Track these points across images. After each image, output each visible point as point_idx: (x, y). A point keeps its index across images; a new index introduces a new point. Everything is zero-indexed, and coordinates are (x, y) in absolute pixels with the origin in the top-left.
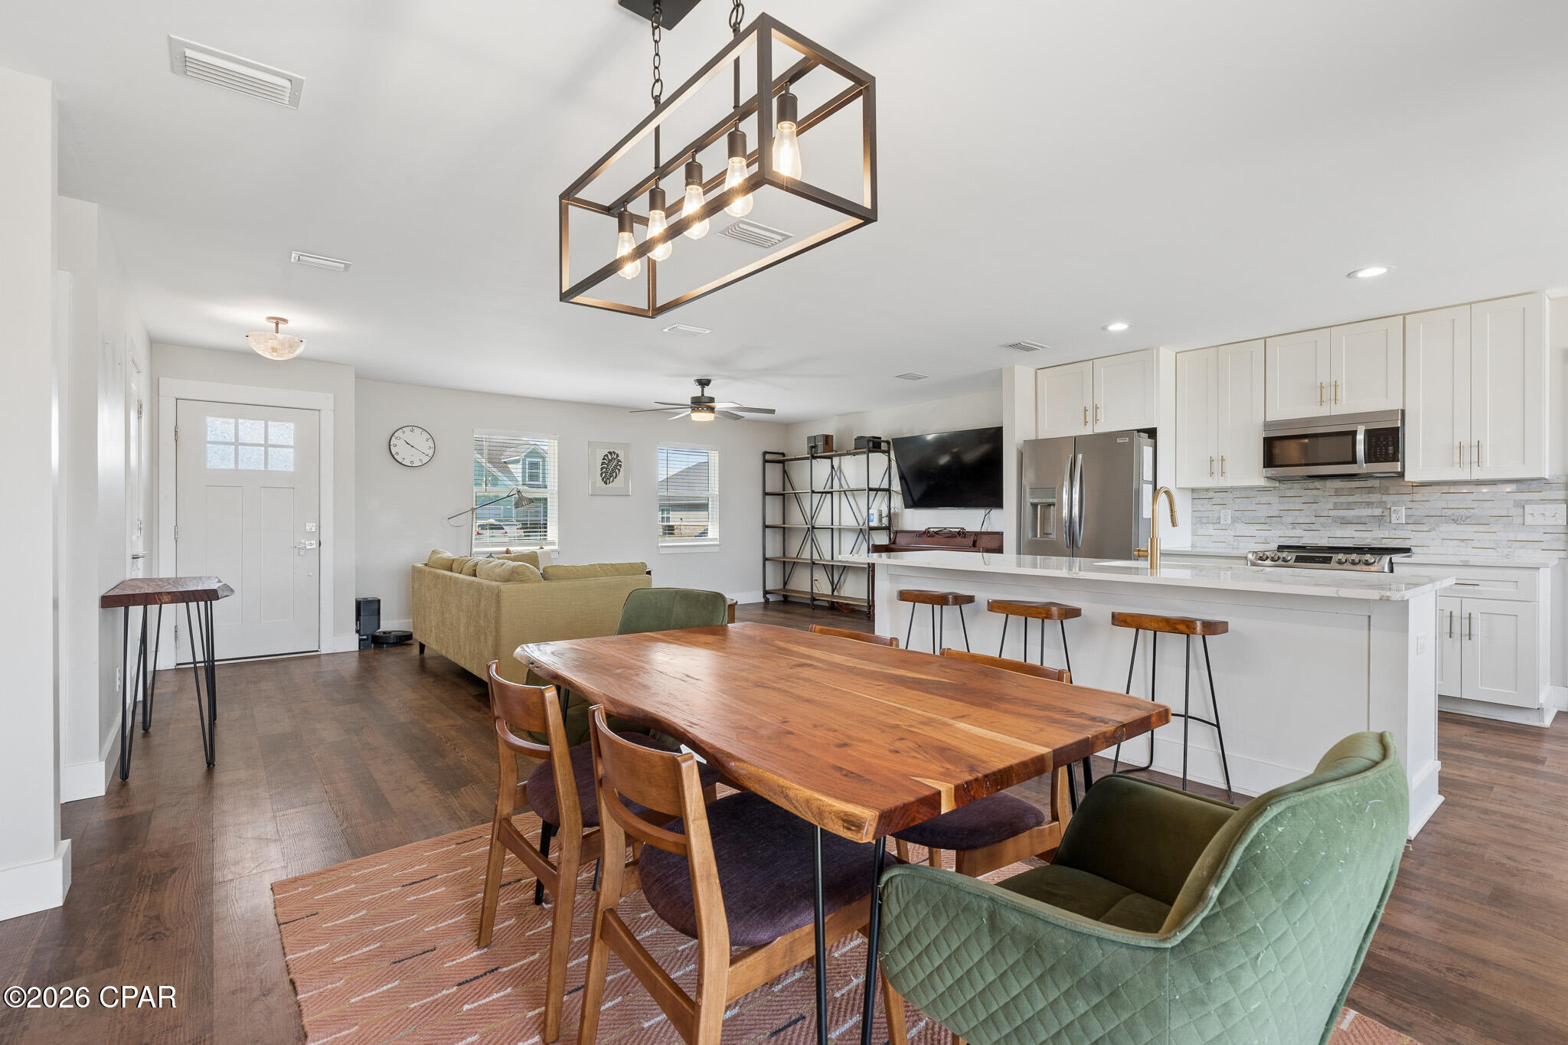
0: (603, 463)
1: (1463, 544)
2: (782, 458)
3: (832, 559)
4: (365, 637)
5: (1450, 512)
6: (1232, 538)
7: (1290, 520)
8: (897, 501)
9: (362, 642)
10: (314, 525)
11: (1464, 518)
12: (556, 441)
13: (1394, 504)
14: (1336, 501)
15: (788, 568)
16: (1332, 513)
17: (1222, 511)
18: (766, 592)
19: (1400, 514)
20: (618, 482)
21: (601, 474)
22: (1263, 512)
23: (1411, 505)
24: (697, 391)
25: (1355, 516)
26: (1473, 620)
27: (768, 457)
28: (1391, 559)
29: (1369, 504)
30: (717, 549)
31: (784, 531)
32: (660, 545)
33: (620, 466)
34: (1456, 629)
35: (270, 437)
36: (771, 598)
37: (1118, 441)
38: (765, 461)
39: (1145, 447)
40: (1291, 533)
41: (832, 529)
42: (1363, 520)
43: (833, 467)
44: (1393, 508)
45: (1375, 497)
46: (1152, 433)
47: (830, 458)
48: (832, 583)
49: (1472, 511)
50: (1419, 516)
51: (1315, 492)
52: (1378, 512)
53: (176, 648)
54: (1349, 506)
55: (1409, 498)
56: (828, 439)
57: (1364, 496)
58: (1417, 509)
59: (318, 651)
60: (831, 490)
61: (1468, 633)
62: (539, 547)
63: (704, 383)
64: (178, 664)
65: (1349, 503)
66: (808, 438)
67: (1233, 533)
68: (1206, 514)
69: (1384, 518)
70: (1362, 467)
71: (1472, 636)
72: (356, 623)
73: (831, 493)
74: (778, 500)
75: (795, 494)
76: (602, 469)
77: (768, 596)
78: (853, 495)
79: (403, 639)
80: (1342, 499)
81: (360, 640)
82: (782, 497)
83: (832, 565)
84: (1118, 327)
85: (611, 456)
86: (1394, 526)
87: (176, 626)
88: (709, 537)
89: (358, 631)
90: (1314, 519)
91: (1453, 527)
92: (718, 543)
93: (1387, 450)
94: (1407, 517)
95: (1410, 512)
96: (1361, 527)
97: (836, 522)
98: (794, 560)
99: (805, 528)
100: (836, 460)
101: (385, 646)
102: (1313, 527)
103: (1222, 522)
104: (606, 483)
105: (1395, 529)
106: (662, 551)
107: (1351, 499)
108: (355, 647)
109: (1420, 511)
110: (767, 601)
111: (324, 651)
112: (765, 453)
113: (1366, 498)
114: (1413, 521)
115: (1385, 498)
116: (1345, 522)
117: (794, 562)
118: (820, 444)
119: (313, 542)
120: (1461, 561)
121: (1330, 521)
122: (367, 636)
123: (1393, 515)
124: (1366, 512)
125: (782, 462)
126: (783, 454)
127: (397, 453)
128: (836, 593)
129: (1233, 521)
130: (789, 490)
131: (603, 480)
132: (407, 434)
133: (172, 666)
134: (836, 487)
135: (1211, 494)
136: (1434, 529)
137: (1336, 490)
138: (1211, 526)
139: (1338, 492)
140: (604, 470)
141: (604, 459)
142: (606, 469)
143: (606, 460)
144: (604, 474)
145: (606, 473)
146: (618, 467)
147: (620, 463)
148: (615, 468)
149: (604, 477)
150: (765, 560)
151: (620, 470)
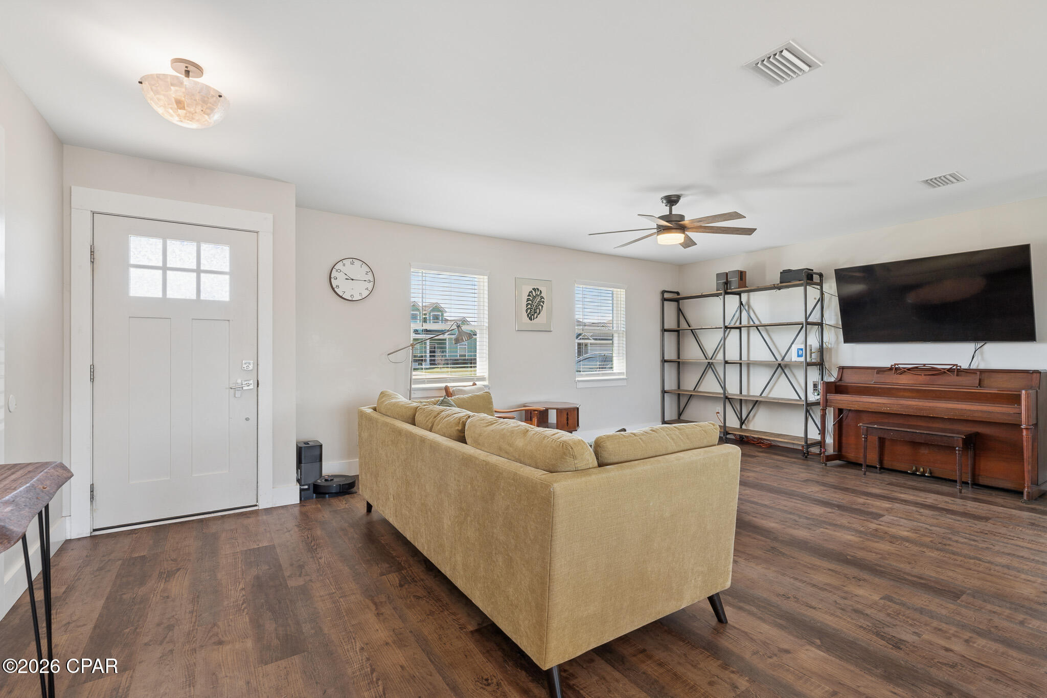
0: (528, 300)
2: (676, 296)
3: (741, 393)
4: (306, 487)
8: (833, 337)
9: (303, 493)
10: (252, 362)
12: (486, 277)
15: (683, 401)
20: (541, 319)
21: (527, 311)
24: (665, 211)
27: (666, 296)
30: (624, 383)
31: (679, 364)
32: (577, 379)
33: (543, 302)
35: (203, 261)
38: (664, 300)
41: (741, 364)
43: (741, 303)
47: (739, 294)
48: (740, 419)
53: (92, 510)
56: (742, 275)
59: (256, 505)
60: (740, 326)
62: (471, 383)
63: (672, 201)
64: (95, 530)
66: (717, 274)
72: (297, 470)
73: (740, 328)
74: (675, 334)
75: (691, 330)
76: (527, 305)
78: (767, 331)
79: (347, 488)
81: (301, 490)
82: (676, 333)
83: (741, 400)
85: (535, 292)
87: (92, 486)
88: (614, 371)
89: (299, 481)
92: (625, 377)
97: (744, 358)
98: (690, 393)
99: (706, 363)
100: (744, 297)
101: (327, 495)
104: (531, 319)
106: (580, 385)
108: (296, 500)
111: (262, 505)
112: (663, 292)
117: (691, 395)
118: (734, 280)
119: (251, 382)
122: (309, 485)
125: (677, 300)
126: (678, 293)
127: (338, 286)
128: (744, 427)
130: (684, 325)
131: (528, 316)
132: (348, 268)
133: (86, 533)
134: (745, 322)
140: (529, 306)
141: (529, 296)
142: (531, 305)
143: (531, 296)
144: (529, 310)
145: (530, 309)
146: (542, 303)
147: (542, 300)
148: (539, 304)
149: (529, 313)
150: (664, 392)
151: (542, 307)
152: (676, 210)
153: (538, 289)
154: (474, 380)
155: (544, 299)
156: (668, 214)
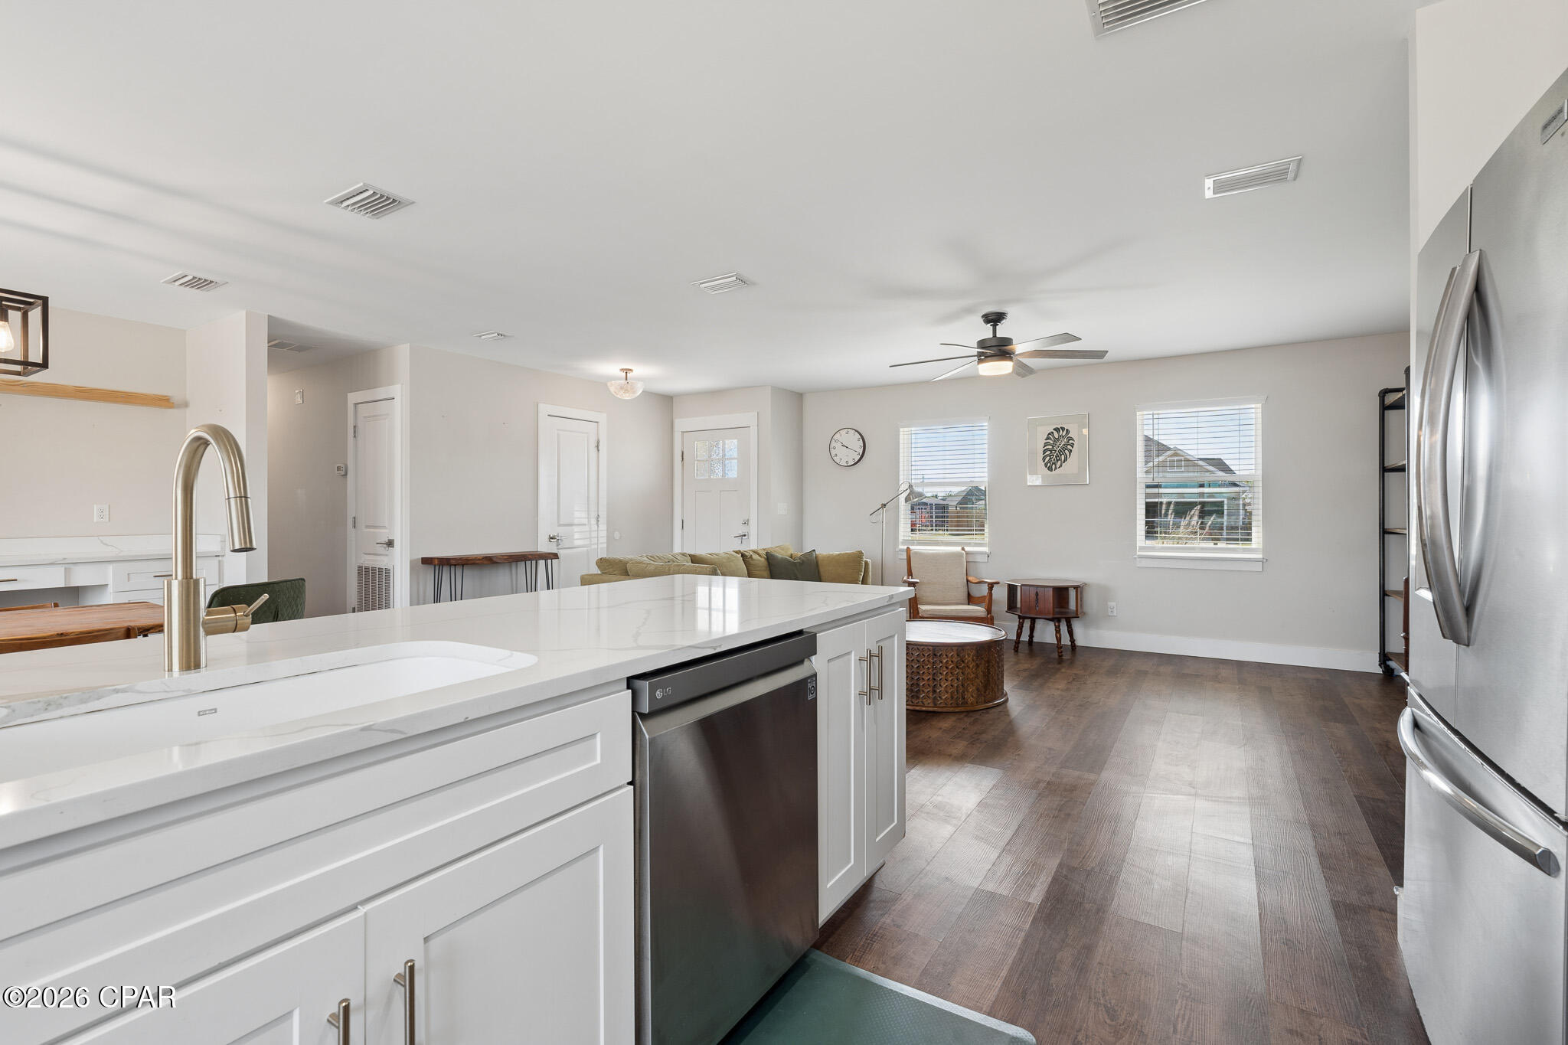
0: (1046, 444)
18: (1384, 657)
20: (1070, 466)
21: (1044, 459)
27: (1389, 399)
30: (1258, 567)
32: (1138, 553)
33: (1072, 445)
63: (992, 319)
76: (1045, 452)
77: (1389, 664)
85: (1059, 433)
88: (1250, 546)
92: (1260, 556)
104: (1050, 469)
112: (1384, 393)
127: (836, 455)
131: (1046, 465)
132: (843, 436)
140: (1048, 452)
141: (1048, 438)
142: (1051, 451)
143: (1051, 439)
144: (1048, 458)
145: (1050, 456)
146: (1069, 447)
147: (1071, 442)
148: (1064, 448)
149: (1048, 462)
150: (1384, 594)
151: (1071, 451)
153: (1063, 429)
154: (969, 545)
155: (1073, 440)
156: (992, 336)
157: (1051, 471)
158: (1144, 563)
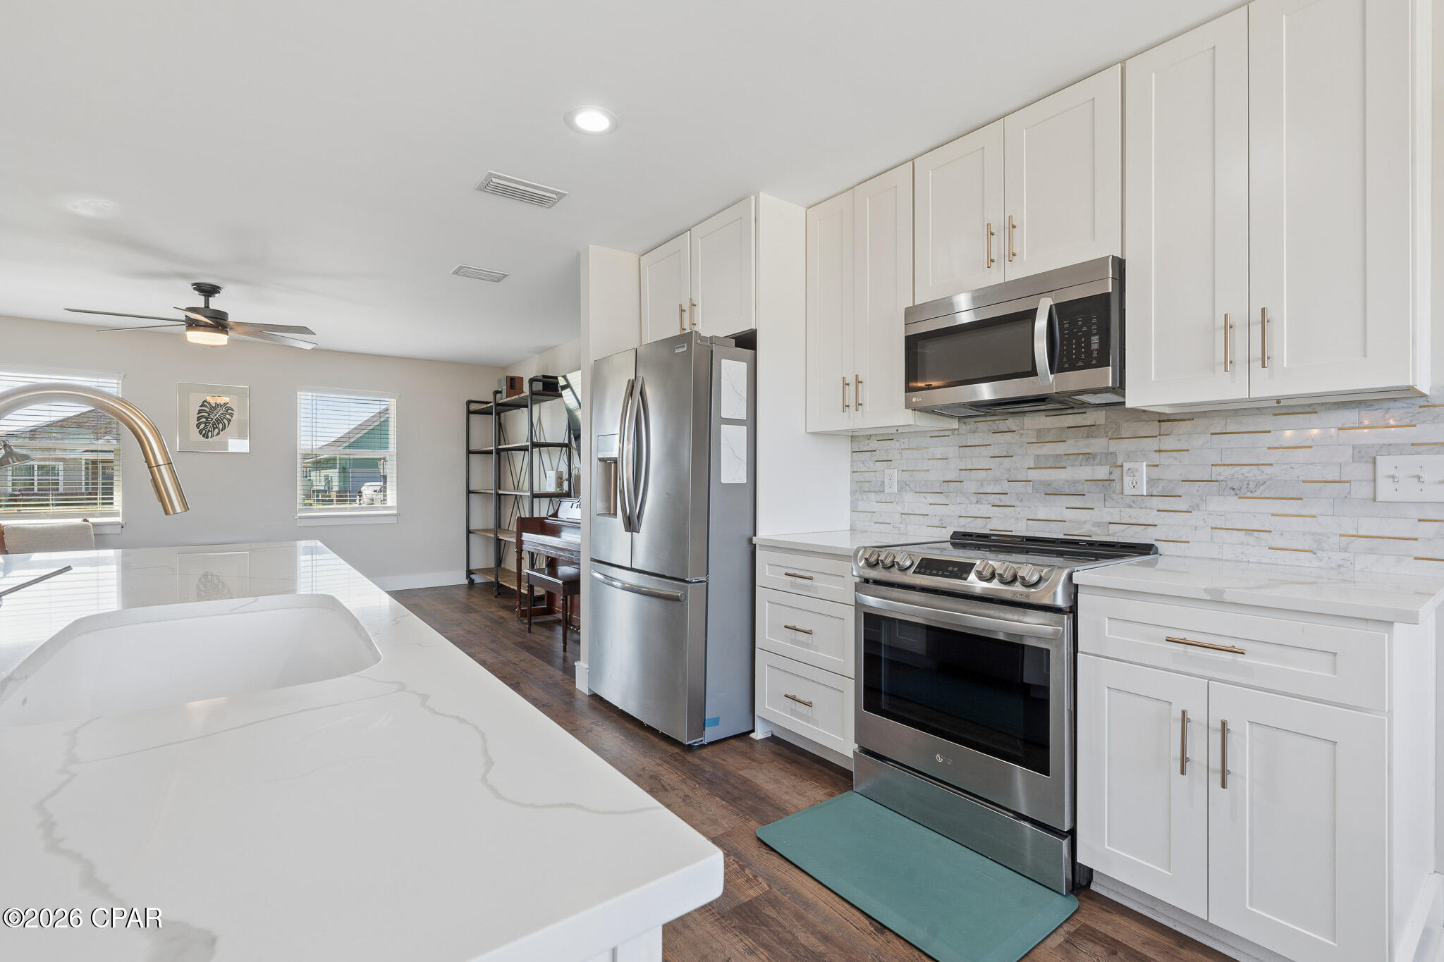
0: (201, 412)
1: (1251, 540)
5: (1226, 473)
6: (898, 517)
7: (971, 487)
11: (1252, 486)
12: (118, 381)
13: (1130, 457)
14: (1039, 452)
16: (1034, 475)
17: (887, 471)
18: (469, 573)
19: (1138, 477)
20: (227, 436)
21: (198, 426)
22: (937, 473)
23: (1156, 458)
25: (1067, 481)
26: (1230, 738)
27: (473, 407)
28: (1070, 577)
29: (1088, 457)
30: (394, 520)
31: (498, 497)
32: (301, 515)
33: (232, 415)
34: (1196, 751)
36: (478, 579)
37: (676, 352)
38: (469, 412)
39: (724, 361)
40: (975, 510)
42: (1080, 488)
44: (1126, 466)
45: (1098, 445)
46: (747, 341)
49: (1267, 470)
50: (1171, 481)
51: (1008, 436)
52: (1102, 472)
54: (1058, 462)
55: (1152, 444)
56: (513, 382)
57: (1082, 443)
58: (1168, 466)
61: (1219, 767)
63: (208, 291)
65: (1058, 457)
67: (899, 509)
68: (868, 476)
69: (1113, 484)
70: (1047, 381)
71: (1229, 778)
76: (199, 419)
77: (473, 576)
80: (1048, 449)
84: (592, 121)
85: (215, 401)
86: (1128, 500)
88: (386, 505)
90: (1005, 486)
91: (1231, 504)
92: (395, 512)
93: (1088, 343)
94: (1151, 482)
95: (1156, 473)
96: (1077, 502)
102: (1005, 500)
103: (887, 490)
105: (1130, 507)
107: (1060, 449)
109: (1174, 470)
110: (471, 582)
112: (469, 402)
113: (1083, 446)
114: (1161, 491)
115: (1114, 446)
116: (1053, 492)
118: (504, 388)
120: (1206, 591)
121: (1030, 489)
123: (1127, 480)
124: (1085, 472)
129: (900, 489)
131: (200, 432)
135: (874, 444)
136: (1197, 507)
137: (1039, 431)
138: (872, 496)
139: (1041, 437)
140: (204, 420)
141: (202, 406)
142: (207, 419)
143: (206, 407)
144: (203, 425)
145: (205, 423)
146: (228, 416)
147: (229, 411)
148: (219, 421)
149: (204, 429)
150: (469, 532)
151: (230, 420)
152: (216, 303)
154: (93, 515)
155: (232, 409)
156: (203, 306)
157: (207, 438)
158: (304, 523)
